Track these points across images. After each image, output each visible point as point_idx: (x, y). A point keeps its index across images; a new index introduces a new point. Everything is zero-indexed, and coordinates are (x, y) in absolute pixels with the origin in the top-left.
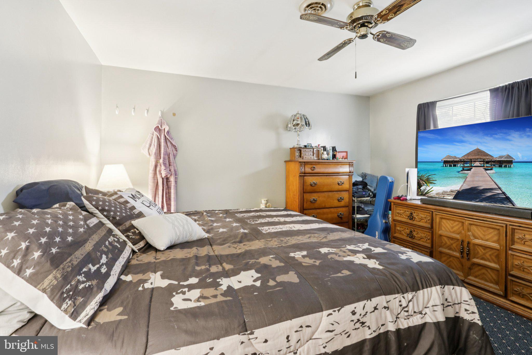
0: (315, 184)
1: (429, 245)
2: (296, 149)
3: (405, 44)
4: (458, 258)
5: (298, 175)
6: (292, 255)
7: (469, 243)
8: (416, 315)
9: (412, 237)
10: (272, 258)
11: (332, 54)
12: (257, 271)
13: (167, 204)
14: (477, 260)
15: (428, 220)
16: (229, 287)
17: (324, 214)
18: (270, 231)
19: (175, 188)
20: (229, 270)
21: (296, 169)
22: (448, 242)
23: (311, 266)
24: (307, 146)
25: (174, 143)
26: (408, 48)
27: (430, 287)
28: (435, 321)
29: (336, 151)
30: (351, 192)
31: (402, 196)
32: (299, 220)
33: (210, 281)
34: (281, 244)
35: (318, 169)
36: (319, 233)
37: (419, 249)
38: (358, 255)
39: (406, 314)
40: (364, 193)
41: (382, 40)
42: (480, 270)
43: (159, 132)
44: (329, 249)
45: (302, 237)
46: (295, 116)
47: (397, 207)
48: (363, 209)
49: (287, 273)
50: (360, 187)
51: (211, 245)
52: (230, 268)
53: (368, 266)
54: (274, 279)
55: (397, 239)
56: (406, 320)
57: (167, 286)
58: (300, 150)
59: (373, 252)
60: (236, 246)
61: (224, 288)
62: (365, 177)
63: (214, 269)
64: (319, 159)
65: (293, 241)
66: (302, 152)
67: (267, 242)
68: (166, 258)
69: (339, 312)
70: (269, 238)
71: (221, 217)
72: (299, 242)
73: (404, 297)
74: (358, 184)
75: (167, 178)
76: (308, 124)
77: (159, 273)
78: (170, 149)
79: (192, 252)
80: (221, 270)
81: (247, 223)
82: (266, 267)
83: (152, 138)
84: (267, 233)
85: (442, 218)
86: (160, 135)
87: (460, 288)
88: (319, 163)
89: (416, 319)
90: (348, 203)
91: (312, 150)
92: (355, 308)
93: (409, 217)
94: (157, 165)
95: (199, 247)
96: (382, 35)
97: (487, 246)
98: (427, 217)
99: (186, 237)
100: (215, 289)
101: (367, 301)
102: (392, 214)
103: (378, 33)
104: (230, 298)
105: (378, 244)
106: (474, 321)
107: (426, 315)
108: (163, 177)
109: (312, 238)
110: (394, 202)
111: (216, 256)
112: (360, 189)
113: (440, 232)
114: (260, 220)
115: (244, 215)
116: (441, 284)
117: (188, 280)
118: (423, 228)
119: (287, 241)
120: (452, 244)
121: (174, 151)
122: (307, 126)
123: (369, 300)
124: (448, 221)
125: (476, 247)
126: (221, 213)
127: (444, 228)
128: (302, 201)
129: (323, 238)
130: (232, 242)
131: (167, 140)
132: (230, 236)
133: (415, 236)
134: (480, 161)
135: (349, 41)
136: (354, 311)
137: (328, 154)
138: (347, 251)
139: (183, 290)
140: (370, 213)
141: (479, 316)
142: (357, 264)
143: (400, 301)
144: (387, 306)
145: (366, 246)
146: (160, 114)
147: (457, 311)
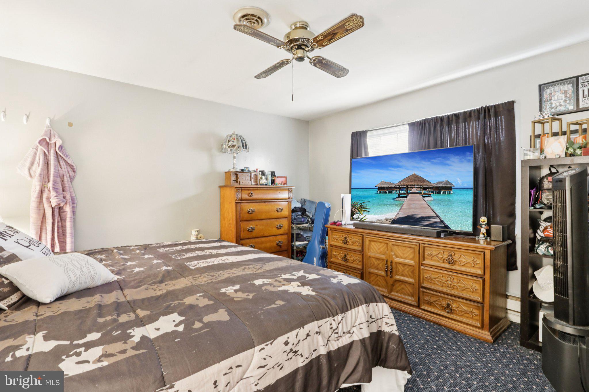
0: (253, 211)
1: (360, 267)
2: (231, 173)
3: (340, 73)
4: (384, 277)
5: (234, 202)
6: (223, 290)
7: (392, 262)
8: (345, 335)
9: (346, 261)
10: (199, 296)
11: (270, 72)
12: (180, 314)
13: (60, 242)
14: (398, 276)
15: (360, 243)
16: (144, 338)
17: (262, 243)
18: (200, 266)
19: (72, 220)
20: (144, 317)
21: (231, 195)
22: (376, 262)
23: (243, 300)
24: (244, 170)
25: (70, 162)
26: (342, 77)
27: (357, 307)
28: (361, 338)
29: (275, 176)
30: (290, 218)
31: (337, 221)
32: (234, 251)
33: (117, 334)
34: (211, 280)
35: (257, 195)
36: (255, 264)
37: (352, 271)
38: (293, 283)
39: (336, 336)
40: (303, 220)
41: (318, 65)
42: (400, 285)
43: (46, 146)
44: (263, 280)
45: (235, 270)
46: (231, 136)
47: (334, 232)
48: (302, 235)
49: (216, 311)
50: (300, 213)
51: (122, 289)
52: (145, 314)
53: (301, 293)
54: (201, 321)
55: (333, 264)
56: (336, 342)
57: (52, 349)
58: (236, 174)
59: (307, 279)
60: (155, 287)
61: (136, 339)
62: (304, 203)
63: (123, 318)
64: (257, 185)
65: (225, 274)
66: (239, 176)
67: (195, 279)
68: (53, 313)
69: (271, 345)
70: (198, 275)
71: (138, 254)
72: (232, 276)
73: (334, 320)
74: (297, 210)
75: (60, 208)
76: (245, 146)
77: (40, 335)
78: (64, 170)
79: (94, 301)
80: (134, 319)
81: (171, 259)
82: (191, 307)
83: (36, 154)
84: (195, 269)
85: (371, 241)
86: (48, 151)
87: (382, 303)
88: (257, 189)
89: (345, 340)
90: (287, 231)
91: (250, 174)
92: (288, 338)
93: (343, 241)
94: (44, 191)
95: (104, 293)
96: (318, 60)
97: (406, 263)
98: (359, 240)
99: (85, 283)
100: (124, 343)
101: (300, 329)
102: (329, 240)
103: (315, 58)
104: (145, 351)
105: (313, 270)
106: (393, 332)
107: (354, 333)
108: (53, 206)
109: (246, 270)
110: (330, 228)
111: (128, 302)
112: (299, 215)
113: (370, 254)
114: (187, 254)
115: (169, 250)
116: (366, 303)
117: (86, 336)
118: (355, 251)
119: (219, 276)
120: (379, 264)
121: (70, 172)
122: (244, 148)
123: (302, 328)
124: (376, 243)
125: (397, 265)
126: (138, 249)
127: (373, 250)
128: (239, 230)
129: (259, 269)
130: (151, 282)
131: (59, 157)
132: (149, 276)
133: (348, 259)
134: (417, 188)
135: (286, 62)
136: (287, 341)
137: (266, 179)
138: (282, 280)
139: (77, 351)
140: (308, 240)
141: (396, 327)
142: (291, 293)
143: (331, 324)
144: (318, 331)
145: (301, 273)
146: (47, 122)
147: (380, 326)
